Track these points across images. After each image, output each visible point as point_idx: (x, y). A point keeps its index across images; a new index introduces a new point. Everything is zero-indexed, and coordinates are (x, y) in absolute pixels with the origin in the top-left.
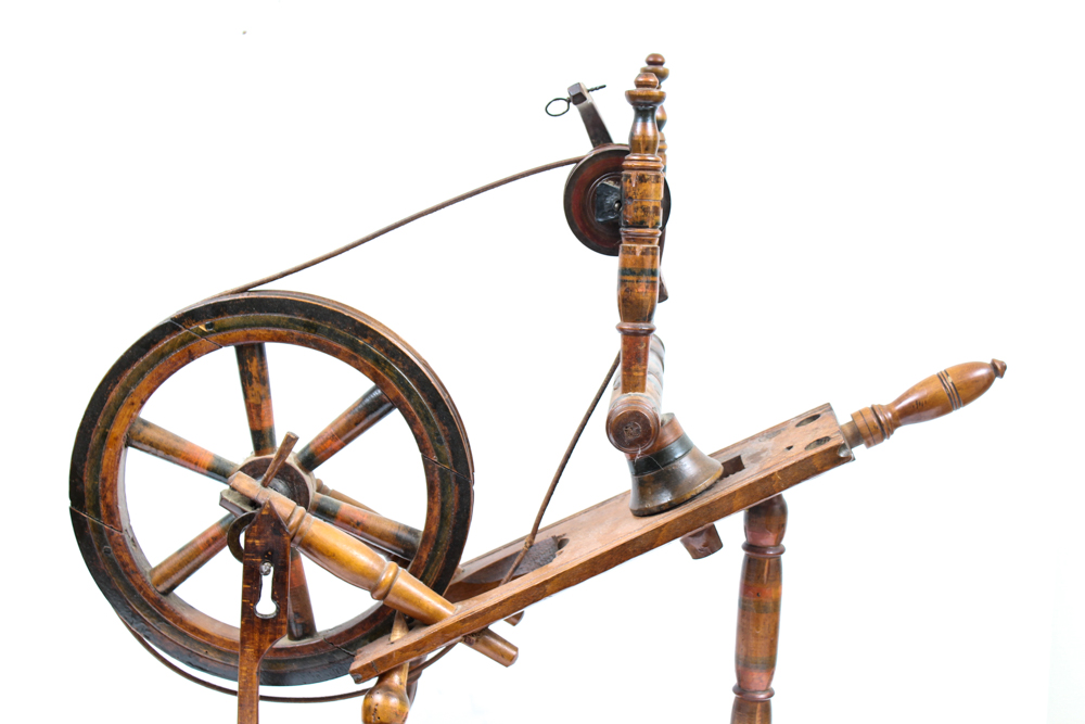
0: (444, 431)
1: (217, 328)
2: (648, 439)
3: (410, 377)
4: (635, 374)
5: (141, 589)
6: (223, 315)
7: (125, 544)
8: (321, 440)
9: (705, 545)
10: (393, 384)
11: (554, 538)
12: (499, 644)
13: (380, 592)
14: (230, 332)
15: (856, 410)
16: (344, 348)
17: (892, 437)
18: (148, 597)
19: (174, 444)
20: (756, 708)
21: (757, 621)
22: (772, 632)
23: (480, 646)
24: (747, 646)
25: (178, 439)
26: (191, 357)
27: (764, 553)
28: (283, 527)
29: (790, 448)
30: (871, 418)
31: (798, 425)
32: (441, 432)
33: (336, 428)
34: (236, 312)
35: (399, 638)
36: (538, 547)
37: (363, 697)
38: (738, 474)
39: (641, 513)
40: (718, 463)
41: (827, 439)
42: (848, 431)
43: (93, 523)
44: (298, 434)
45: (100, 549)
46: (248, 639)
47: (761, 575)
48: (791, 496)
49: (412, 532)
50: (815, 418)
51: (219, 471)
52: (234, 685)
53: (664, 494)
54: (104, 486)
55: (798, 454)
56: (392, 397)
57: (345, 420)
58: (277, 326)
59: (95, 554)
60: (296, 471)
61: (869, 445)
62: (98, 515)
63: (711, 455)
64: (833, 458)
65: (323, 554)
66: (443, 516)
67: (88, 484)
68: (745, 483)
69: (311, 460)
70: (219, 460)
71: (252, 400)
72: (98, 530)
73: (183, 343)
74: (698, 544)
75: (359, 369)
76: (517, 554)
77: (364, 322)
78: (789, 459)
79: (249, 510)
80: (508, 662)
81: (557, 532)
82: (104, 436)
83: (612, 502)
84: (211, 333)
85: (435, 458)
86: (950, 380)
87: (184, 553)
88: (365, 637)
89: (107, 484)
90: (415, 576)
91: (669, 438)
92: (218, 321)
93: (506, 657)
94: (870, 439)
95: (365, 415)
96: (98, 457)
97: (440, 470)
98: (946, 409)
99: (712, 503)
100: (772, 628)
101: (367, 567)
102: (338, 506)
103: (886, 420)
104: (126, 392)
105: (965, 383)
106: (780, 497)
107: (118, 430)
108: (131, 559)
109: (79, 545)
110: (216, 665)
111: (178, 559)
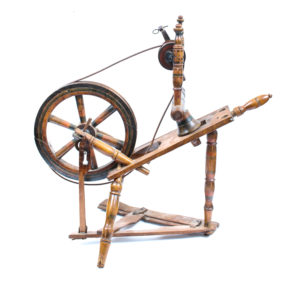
0: (129, 116)
1: (70, 91)
2: (181, 118)
3: (120, 103)
4: (178, 101)
5: (53, 158)
6: (72, 88)
7: (49, 146)
8: (97, 119)
9: (197, 143)
10: (116, 105)
11: (158, 142)
12: (145, 170)
13: (114, 158)
14: (74, 92)
15: (234, 107)
16: (103, 96)
17: (243, 114)
18: (55, 160)
19: (60, 121)
20: (211, 183)
21: (211, 161)
22: (214, 164)
23: (140, 170)
24: (208, 168)
25: (61, 120)
26: (64, 99)
27: (212, 144)
28: (89, 142)
29: (218, 118)
30: (238, 110)
31: (220, 111)
32: (128, 116)
33: (101, 116)
34: (75, 87)
35: (119, 169)
36: (154, 144)
37: (111, 183)
38: (205, 125)
39: (180, 136)
40: (199, 122)
41: (227, 116)
42: (233, 113)
43: (40, 141)
44: (92, 118)
45: (42, 148)
46: (81, 170)
47: (211, 150)
48: (219, 130)
49: (122, 142)
50: (224, 109)
51: (72, 128)
52: (78, 182)
53: (186, 131)
54: (43, 132)
55: (220, 120)
56: (115, 108)
57: (103, 114)
58: (86, 90)
59: (41, 149)
60: (92, 127)
61: (238, 116)
62: (42, 139)
63: (197, 120)
64: (229, 121)
65: (99, 149)
66: (129, 138)
67: (39, 132)
68: (207, 128)
69: (95, 124)
70: (72, 125)
71: (80, 109)
72: (42, 143)
73: (62, 96)
74: (195, 143)
75: (107, 101)
76: (149, 146)
77: (108, 89)
78: (218, 121)
79: (80, 138)
80: (147, 174)
81: (159, 140)
82: (43, 119)
83: (173, 132)
84: (69, 93)
85: (127, 123)
86: (258, 99)
87: (63, 148)
88: (110, 169)
89: (44, 132)
90: (123, 153)
91: (187, 116)
92: (71, 90)
93: (147, 173)
94: (238, 115)
95: (109, 112)
96: (41, 125)
97: (129, 126)
98: (257, 107)
99: (198, 133)
100: (214, 163)
101: (110, 152)
102: (103, 136)
103: (242, 110)
104: (48, 108)
105: (262, 100)
106: (216, 130)
107: (46, 118)
108: (50, 150)
109: (37, 147)
110: (73, 177)
111: (62, 150)
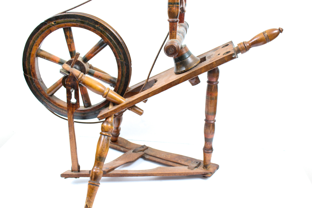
0: (121, 51)
1: (57, 23)
2: (176, 53)
3: (111, 36)
4: (173, 34)
5: (44, 95)
6: (58, 20)
7: (39, 83)
8: (88, 54)
9: (195, 82)
10: (107, 39)
12: (138, 110)
13: (104, 96)
14: (60, 24)
15: (239, 43)
16: (92, 28)
17: (249, 51)
18: (46, 97)
19: (49, 56)
20: (210, 125)
21: (211, 102)
22: (215, 105)
23: (132, 110)
24: (208, 109)
25: (50, 54)
26: (51, 32)
27: (213, 83)
28: (76, 79)
29: (219, 54)
30: (243, 45)
31: (222, 47)
32: (120, 51)
33: (92, 51)
34: (62, 19)
35: (111, 108)
36: (149, 83)
37: (102, 123)
38: (205, 62)
39: (177, 73)
40: (199, 59)
41: (229, 52)
42: (236, 49)
43: (30, 78)
44: (80, 53)
45: (32, 84)
46: (69, 109)
47: (212, 89)
48: (220, 67)
49: (115, 78)
50: (227, 45)
51: (61, 63)
53: (183, 68)
54: (31, 68)
55: (221, 56)
56: (106, 41)
57: (94, 48)
58: (73, 22)
59: (31, 86)
60: (82, 63)
61: (242, 53)
62: (31, 75)
63: (197, 57)
64: (231, 57)
65: (88, 86)
66: (122, 74)
67: (27, 67)
68: (205, 65)
69: (86, 59)
70: (61, 60)
71: (68, 43)
72: (31, 79)
73: (48, 28)
74: (193, 81)
75: (97, 34)
76: (143, 84)
77: (97, 21)
78: (218, 58)
79: (68, 74)
80: (141, 114)
81: (155, 78)
82: (30, 54)
83: (170, 70)
84: (55, 25)
85: (119, 58)
86: (266, 34)
87: (54, 85)
88: (103, 107)
89: (32, 67)
90: (116, 92)
91: (185, 52)
92: (57, 21)
94: (242, 51)
95: (100, 46)
96: (29, 60)
97: (121, 62)
98: (265, 43)
99: (196, 71)
100: (215, 104)
101: (100, 89)
102: (94, 72)
103: (247, 46)
104: (34, 42)
105: (271, 35)
106: (217, 68)
107: (33, 52)
108: (41, 87)
109: (27, 83)
110: (65, 114)
111: (53, 87)
